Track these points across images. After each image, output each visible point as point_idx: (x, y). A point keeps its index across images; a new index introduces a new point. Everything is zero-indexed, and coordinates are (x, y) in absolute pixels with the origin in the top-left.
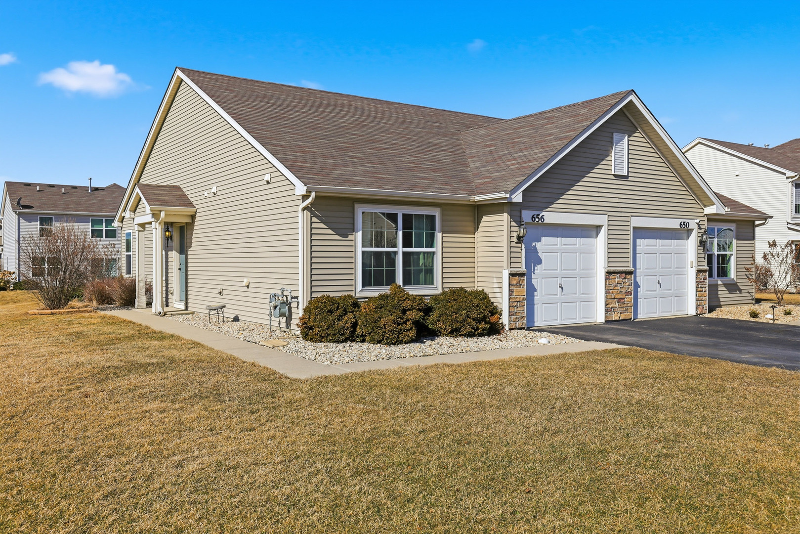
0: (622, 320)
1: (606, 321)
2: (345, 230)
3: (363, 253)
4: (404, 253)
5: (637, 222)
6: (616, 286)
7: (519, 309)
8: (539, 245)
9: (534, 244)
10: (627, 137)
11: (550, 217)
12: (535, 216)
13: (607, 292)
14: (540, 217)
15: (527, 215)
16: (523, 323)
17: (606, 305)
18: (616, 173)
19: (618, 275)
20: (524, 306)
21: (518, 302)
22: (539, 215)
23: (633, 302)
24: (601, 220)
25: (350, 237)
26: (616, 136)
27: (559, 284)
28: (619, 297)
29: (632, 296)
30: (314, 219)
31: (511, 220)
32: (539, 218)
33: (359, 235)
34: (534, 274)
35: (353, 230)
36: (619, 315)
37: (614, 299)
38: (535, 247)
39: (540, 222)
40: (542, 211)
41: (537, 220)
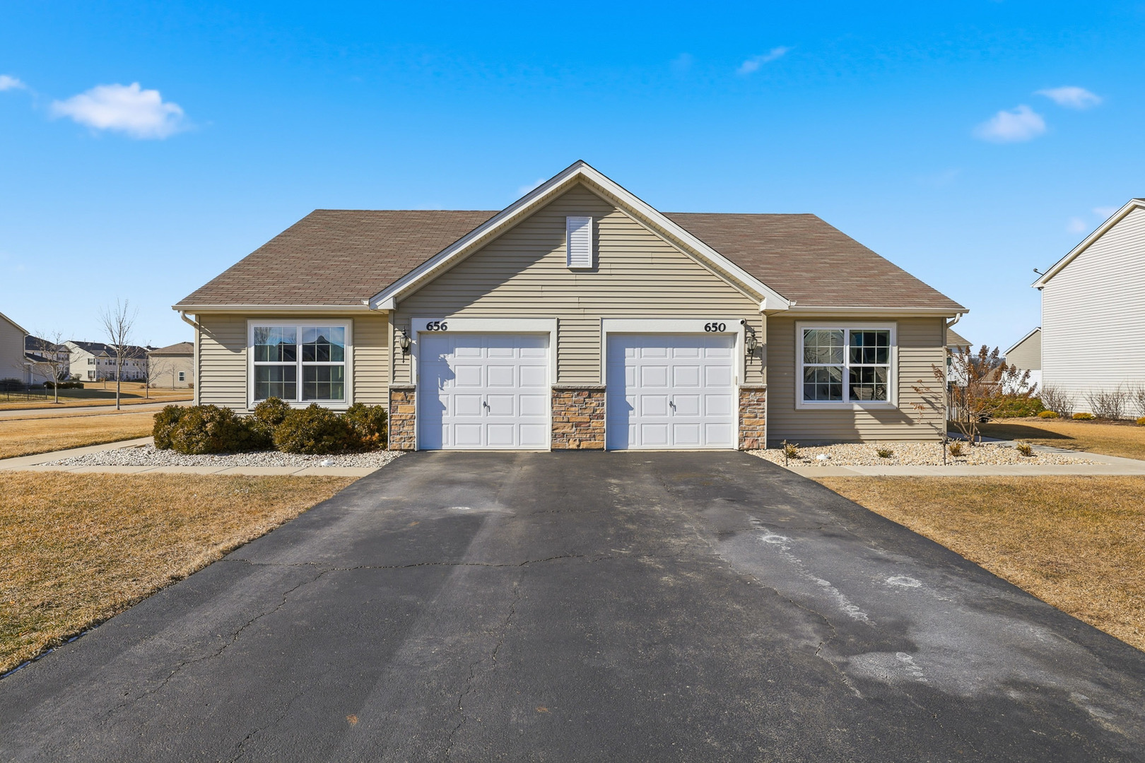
0: (583, 449)
1: (552, 450)
2: (236, 345)
3: (256, 367)
4: (304, 367)
5: (611, 326)
6: (572, 406)
7: (406, 428)
8: (449, 358)
9: (442, 356)
10: (591, 221)
11: (454, 324)
12: (433, 324)
13: (554, 413)
14: (440, 325)
15: (419, 324)
16: (411, 445)
17: (553, 430)
18: (570, 266)
19: (576, 393)
20: (413, 425)
21: (403, 420)
22: (438, 323)
23: (605, 427)
24: (549, 325)
25: (244, 352)
26: (571, 221)
27: (482, 403)
28: (578, 420)
29: (605, 420)
30: (204, 336)
31: (396, 329)
32: (438, 326)
33: (252, 350)
34: (442, 389)
35: (245, 345)
36: (577, 443)
37: (568, 422)
38: (444, 361)
39: (440, 330)
40: (444, 317)
41: (436, 328)
